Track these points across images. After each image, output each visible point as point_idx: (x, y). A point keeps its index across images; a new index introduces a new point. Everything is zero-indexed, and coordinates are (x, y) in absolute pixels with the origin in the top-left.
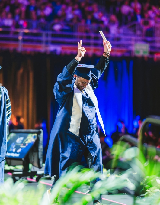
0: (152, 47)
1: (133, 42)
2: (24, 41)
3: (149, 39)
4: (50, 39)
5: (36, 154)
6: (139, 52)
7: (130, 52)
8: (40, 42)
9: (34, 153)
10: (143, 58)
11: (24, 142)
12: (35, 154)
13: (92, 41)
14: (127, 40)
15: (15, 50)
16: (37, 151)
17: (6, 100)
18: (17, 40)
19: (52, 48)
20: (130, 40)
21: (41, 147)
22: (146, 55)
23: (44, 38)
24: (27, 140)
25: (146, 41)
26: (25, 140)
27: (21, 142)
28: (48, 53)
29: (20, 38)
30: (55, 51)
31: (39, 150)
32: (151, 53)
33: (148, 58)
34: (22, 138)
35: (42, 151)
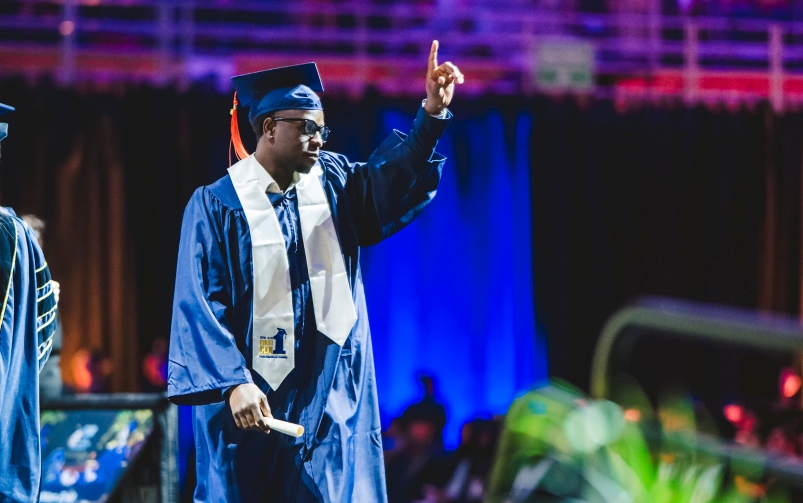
0: (605, 57)
1: (527, 37)
2: (82, 39)
3: (594, 23)
4: (189, 30)
5: (152, 492)
6: (551, 76)
7: (517, 76)
8: (147, 43)
9: (142, 491)
10: (568, 99)
11: (100, 446)
12: (146, 494)
13: (361, 36)
14: (503, 28)
15: (47, 80)
16: (157, 481)
17: (36, 271)
18: (54, 37)
19: (198, 67)
20: (518, 27)
21: (170, 464)
22: (585, 86)
23: (164, 28)
24: (113, 437)
25: (579, 32)
26: (105, 438)
27: (86, 444)
28: (184, 86)
29: (68, 28)
30: (211, 78)
31: (164, 475)
32: (603, 79)
33: (591, 99)
34: (91, 430)
35: (175, 479)
